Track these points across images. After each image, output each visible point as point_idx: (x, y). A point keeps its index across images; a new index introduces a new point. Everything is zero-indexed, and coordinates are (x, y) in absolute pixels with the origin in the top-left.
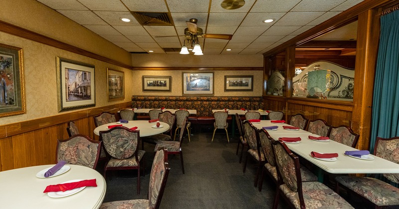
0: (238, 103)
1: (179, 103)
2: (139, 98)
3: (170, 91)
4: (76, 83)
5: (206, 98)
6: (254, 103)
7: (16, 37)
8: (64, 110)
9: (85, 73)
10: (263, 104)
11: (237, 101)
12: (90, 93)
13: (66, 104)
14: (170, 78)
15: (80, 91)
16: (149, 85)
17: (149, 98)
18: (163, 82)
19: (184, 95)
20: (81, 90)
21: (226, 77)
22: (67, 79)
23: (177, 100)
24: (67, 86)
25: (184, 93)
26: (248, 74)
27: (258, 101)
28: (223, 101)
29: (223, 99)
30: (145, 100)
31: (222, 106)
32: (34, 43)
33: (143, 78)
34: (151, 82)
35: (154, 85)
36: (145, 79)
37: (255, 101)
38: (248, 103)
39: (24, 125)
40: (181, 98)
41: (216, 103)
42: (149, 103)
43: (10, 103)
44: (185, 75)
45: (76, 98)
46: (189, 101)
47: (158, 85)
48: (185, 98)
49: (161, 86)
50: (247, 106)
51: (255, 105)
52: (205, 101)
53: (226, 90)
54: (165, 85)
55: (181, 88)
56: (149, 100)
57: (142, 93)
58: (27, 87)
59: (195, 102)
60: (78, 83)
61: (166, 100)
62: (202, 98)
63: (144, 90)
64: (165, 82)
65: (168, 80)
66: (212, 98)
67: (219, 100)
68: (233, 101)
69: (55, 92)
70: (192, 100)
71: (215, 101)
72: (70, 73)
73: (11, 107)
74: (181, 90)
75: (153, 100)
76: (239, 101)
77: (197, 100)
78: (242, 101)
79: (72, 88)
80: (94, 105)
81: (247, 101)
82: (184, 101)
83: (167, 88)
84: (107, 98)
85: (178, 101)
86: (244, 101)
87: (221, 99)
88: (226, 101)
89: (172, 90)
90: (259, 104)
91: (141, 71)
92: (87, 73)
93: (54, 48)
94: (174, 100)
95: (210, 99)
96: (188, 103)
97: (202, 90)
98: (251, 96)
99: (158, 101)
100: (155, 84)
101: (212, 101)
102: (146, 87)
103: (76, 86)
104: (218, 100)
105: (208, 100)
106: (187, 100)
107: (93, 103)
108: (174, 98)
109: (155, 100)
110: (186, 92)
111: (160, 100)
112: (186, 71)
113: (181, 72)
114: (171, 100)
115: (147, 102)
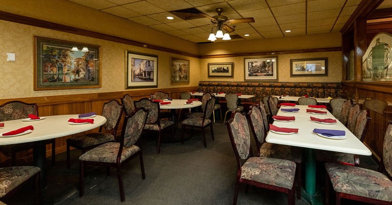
0: (307, 90)
1: (240, 88)
2: (204, 83)
3: (232, 77)
4: (140, 69)
5: (268, 84)
6: (329, 90)
7: (98, 39)
8: (129, 88)
9: (149, 62)
10: (341, 91)
11: (305, 87)
12: (153, 77)
13: (131, 84)
14: (233, 65)
15: (143, 75)
16: (213, 72)
17: (213, 83)
18: (225, 68)
19: (246, 81)
20: (145, 74)
21: (291, 61)
22: (133, 65)
23: (238, 85)
24: (133, 71)
25: (246, 79)
26: (320, 57)
27: (334, 88)
28: (288, 87)
29: (288, 84)
30: (209, 85)
31: (287, 92)
32: (110, 42)
33: (209, 65)
34: (216, 68)
35: (218, 72)
36: (210, 66)
37: (330, 88)
38: (321, 90)
39: (100, 95)
40: (242, 84)
41: (279, 89)
42: (212, 88)
43: (92, 80)
44: (247, 61)
45: (140, 80)
46: (250, 87)
47: (221, 72)
48: (246, 84)
49: (224, 72)
50: (320, 94)
51: (330, 92)
52: (267, 87)
53: (292, 75)
54: (227, 71)
55: (243, 74)
56: (213, 85)
57: (207, 79)
58: (103, 70)
59: (257, 88)
60: (142, 69)
61: (228, 85)
62: (264, 84)
63: (210, 77)
64: (228, 68)
65: (230, 66)
66: (275, 84)
67: (284, 86)
68: (301, 87)
69: (123, 75)
70: (253, 86)
71: (279, 87)
72: (136, 62)
73: (93, 83)
74: (243, 76)
75: (216, 85)
76: (308, 87)
77: (259, 86)
78: (312, 88)
79: (137, 72)
80: (156, 86)
81: (319, 88)
82: (246, 86)
83: (230, 74)
84: (169, 82)
85: (240, 86)
86: (315, 87)
87: (285, 85)
88: (292, 87)
89: (235, 76)
90: (336, 92)
91: (207, 59)
92: (151, 61)
93: (124, 44)
94: (235, 86)
95: (273, 85)
96: (249, 88)
97: (265, 75)
98: (325, 81)
99: (221, 86)
100: (219, 70)
101: (276, 87)
102: (211, 74)
103: (140, 71)
104: (282, 86)
105: (270, 86)
106: (248, 86)
107: (155, 84)
108: (236, 84)
109: (218, 85)
110: (248, 78)
111: (223, 85)
112: (248, 57)
113: (243, 57)
114: (233, 86)
115: (211, 87)
